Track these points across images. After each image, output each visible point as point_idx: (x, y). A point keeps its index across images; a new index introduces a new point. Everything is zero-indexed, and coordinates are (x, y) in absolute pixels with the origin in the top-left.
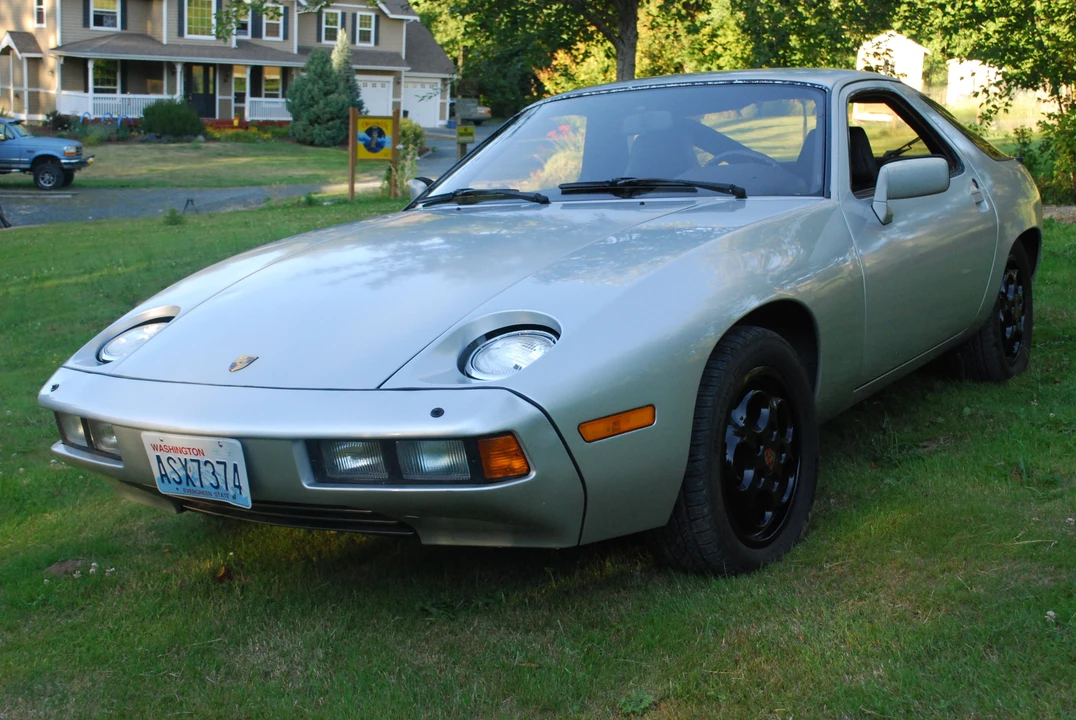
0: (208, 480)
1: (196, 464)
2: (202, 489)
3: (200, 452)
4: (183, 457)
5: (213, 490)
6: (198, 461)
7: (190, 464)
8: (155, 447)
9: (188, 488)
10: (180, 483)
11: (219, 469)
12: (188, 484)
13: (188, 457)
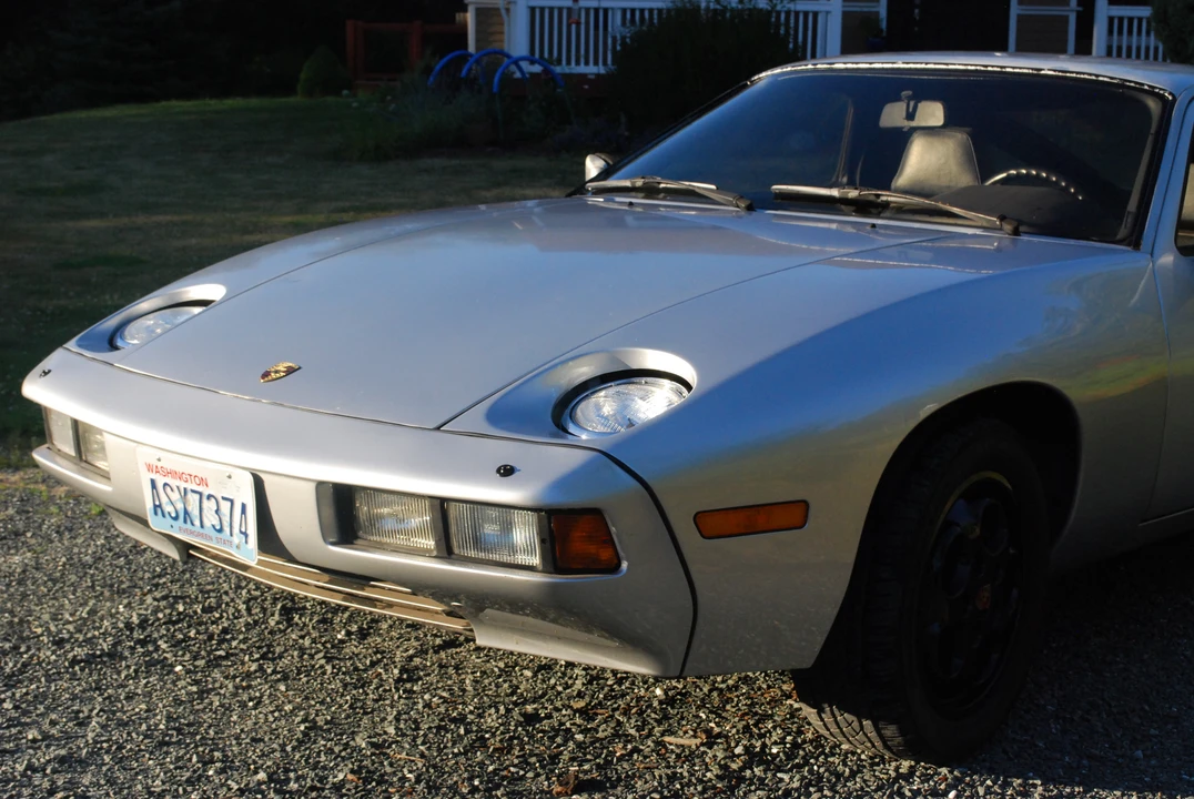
0: (211, 519)
1: (197, 497)
2: (201, 531)
3: (203, 482)
4: (183, 485)
5: (214, 534)
6: (201, 494)
7: (190, 495)
8: (150, 468)
9: (184, 526)
10: (176, 518)
11: (225, 506)
12: (185, 522)
13: (190, 486)
